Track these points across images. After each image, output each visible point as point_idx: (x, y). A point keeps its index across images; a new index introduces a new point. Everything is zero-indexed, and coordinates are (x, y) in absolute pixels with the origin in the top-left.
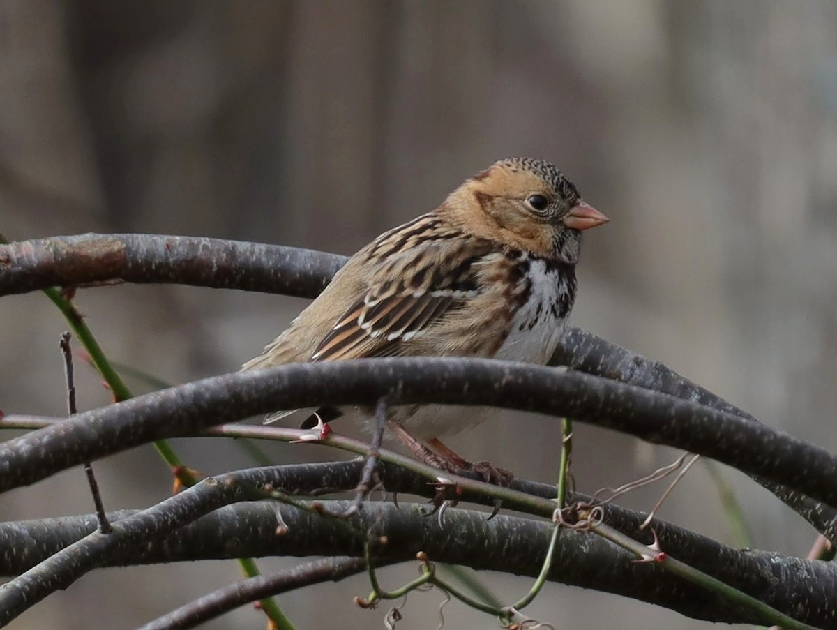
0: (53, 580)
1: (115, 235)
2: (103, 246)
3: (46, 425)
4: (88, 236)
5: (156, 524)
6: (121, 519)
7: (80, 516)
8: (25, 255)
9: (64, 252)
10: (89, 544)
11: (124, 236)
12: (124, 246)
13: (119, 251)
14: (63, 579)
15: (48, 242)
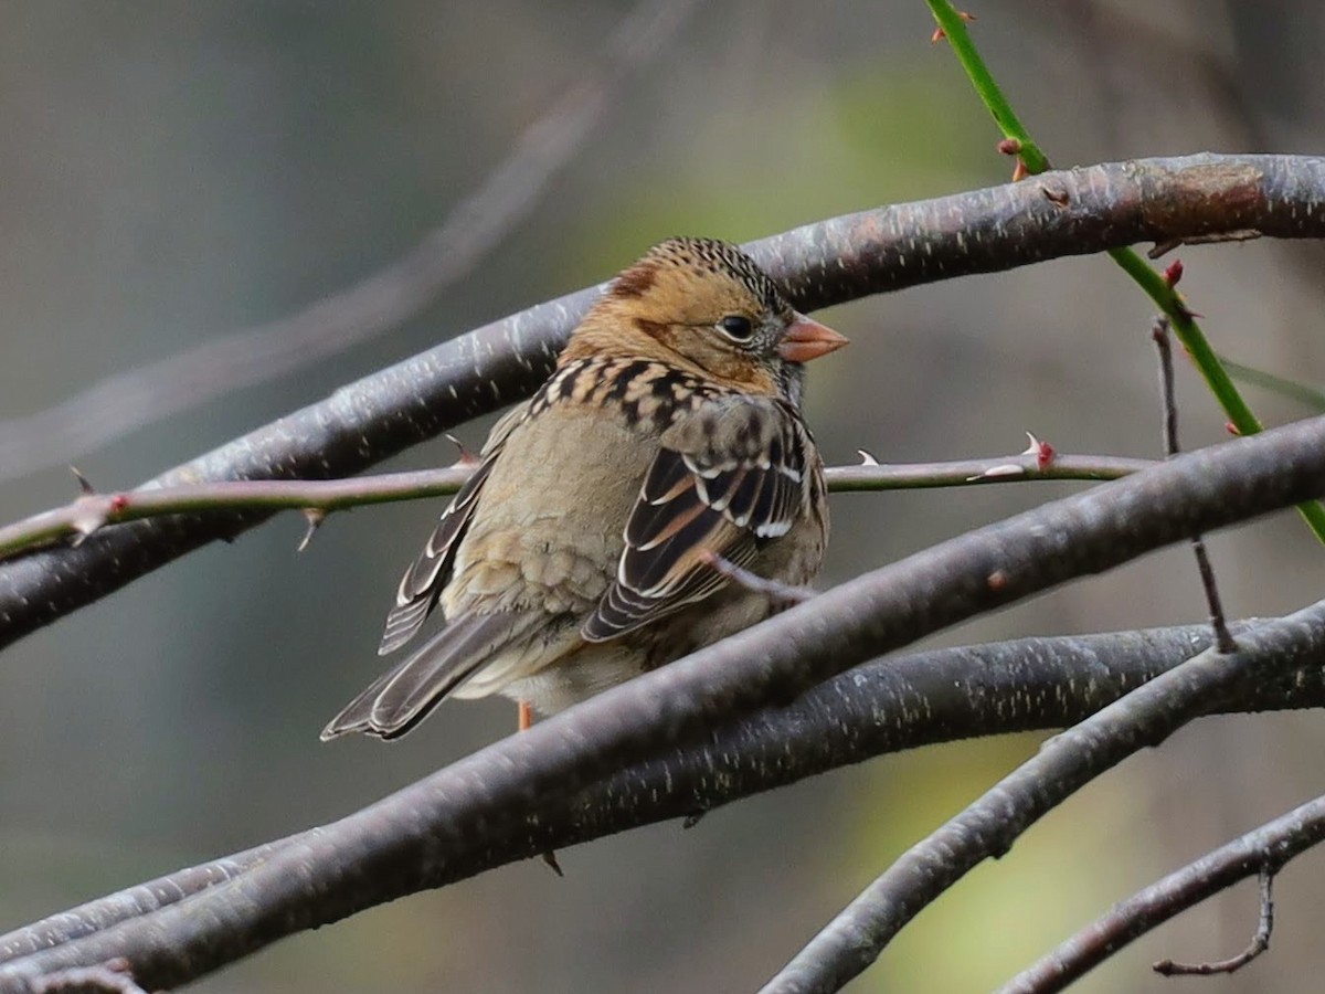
0: (1137, 731)
1: (1245, 156)
2: (1225, 175)
3: (1129, 473)
4: (1200, 156)
5: (1311, 638)
6: (1253, 631)
7: (1183, 628)
8: (1093, 189)
9: (1159, 185)
10: (1198, 670)
11: (1261, 158)
12: (1260, 174)
13: (1252, 184)
14: (1154, 729)
15: (1133, 167)
